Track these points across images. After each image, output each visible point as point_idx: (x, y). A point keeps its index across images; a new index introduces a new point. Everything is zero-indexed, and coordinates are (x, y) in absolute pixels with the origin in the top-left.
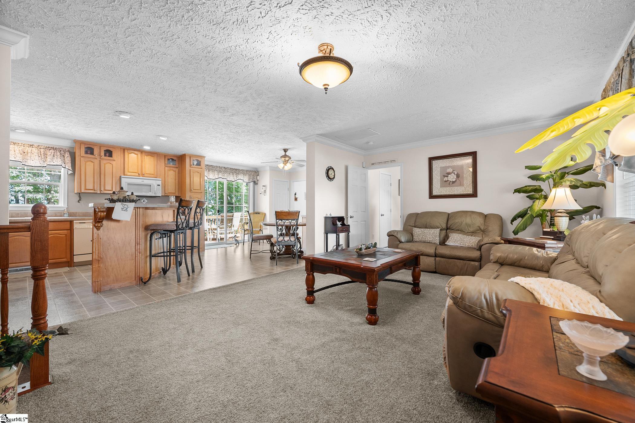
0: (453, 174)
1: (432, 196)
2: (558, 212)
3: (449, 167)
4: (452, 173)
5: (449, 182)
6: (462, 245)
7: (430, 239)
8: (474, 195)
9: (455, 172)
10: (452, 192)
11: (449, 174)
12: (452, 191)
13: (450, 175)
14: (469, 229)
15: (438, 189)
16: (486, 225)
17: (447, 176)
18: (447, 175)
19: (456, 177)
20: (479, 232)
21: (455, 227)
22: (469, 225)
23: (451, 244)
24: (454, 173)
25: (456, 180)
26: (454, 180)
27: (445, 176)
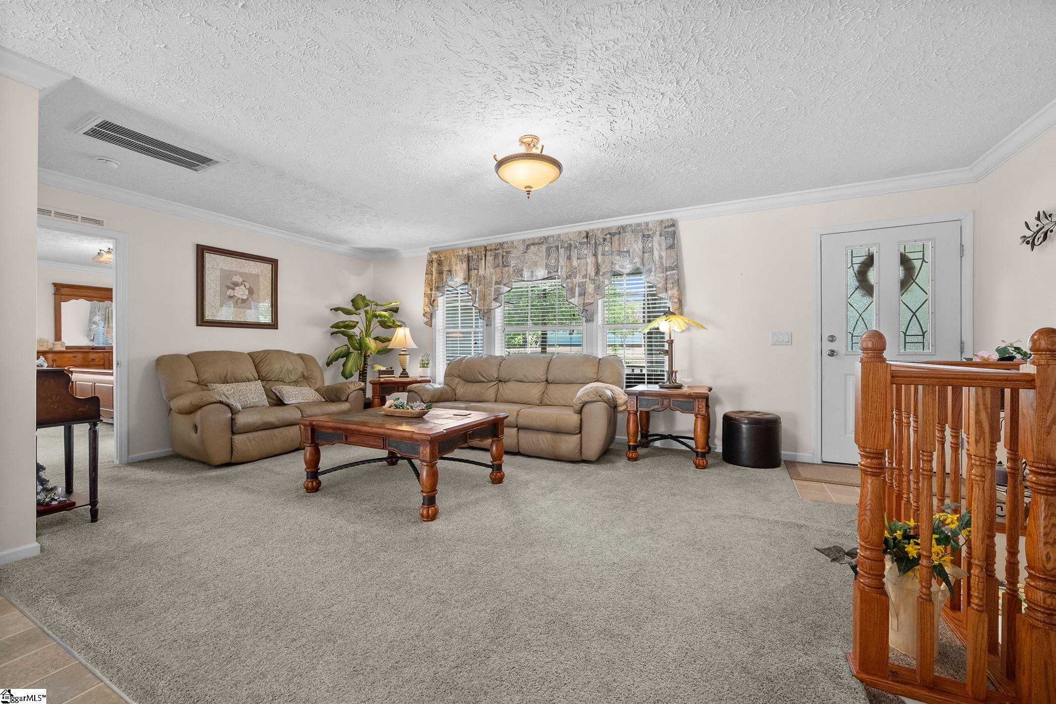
0: (243, 286)
1: (202, 321)
2: (402, 351)
3: (236, 273)
4: (242, 284)
5: (235, 299)
6: (306, 401)
7: (254, 400)
8: (274, 325)
9: (246, 284)
10: (240, 318)
11: (236, 284)
12: (240, 316)
13: (237, 288)
14: (290, 376)
15: (216, 308)
16: (308, 370)
17: (233, 289)
18: (232, 286)
19: (247, 293)
20: (301, 381)
21: (273, 377)
22: (289, 372)
23: (293, 402)
24: (245, 286)
25: (248, 297)
26: (245, 297)
27: (229, 288)
